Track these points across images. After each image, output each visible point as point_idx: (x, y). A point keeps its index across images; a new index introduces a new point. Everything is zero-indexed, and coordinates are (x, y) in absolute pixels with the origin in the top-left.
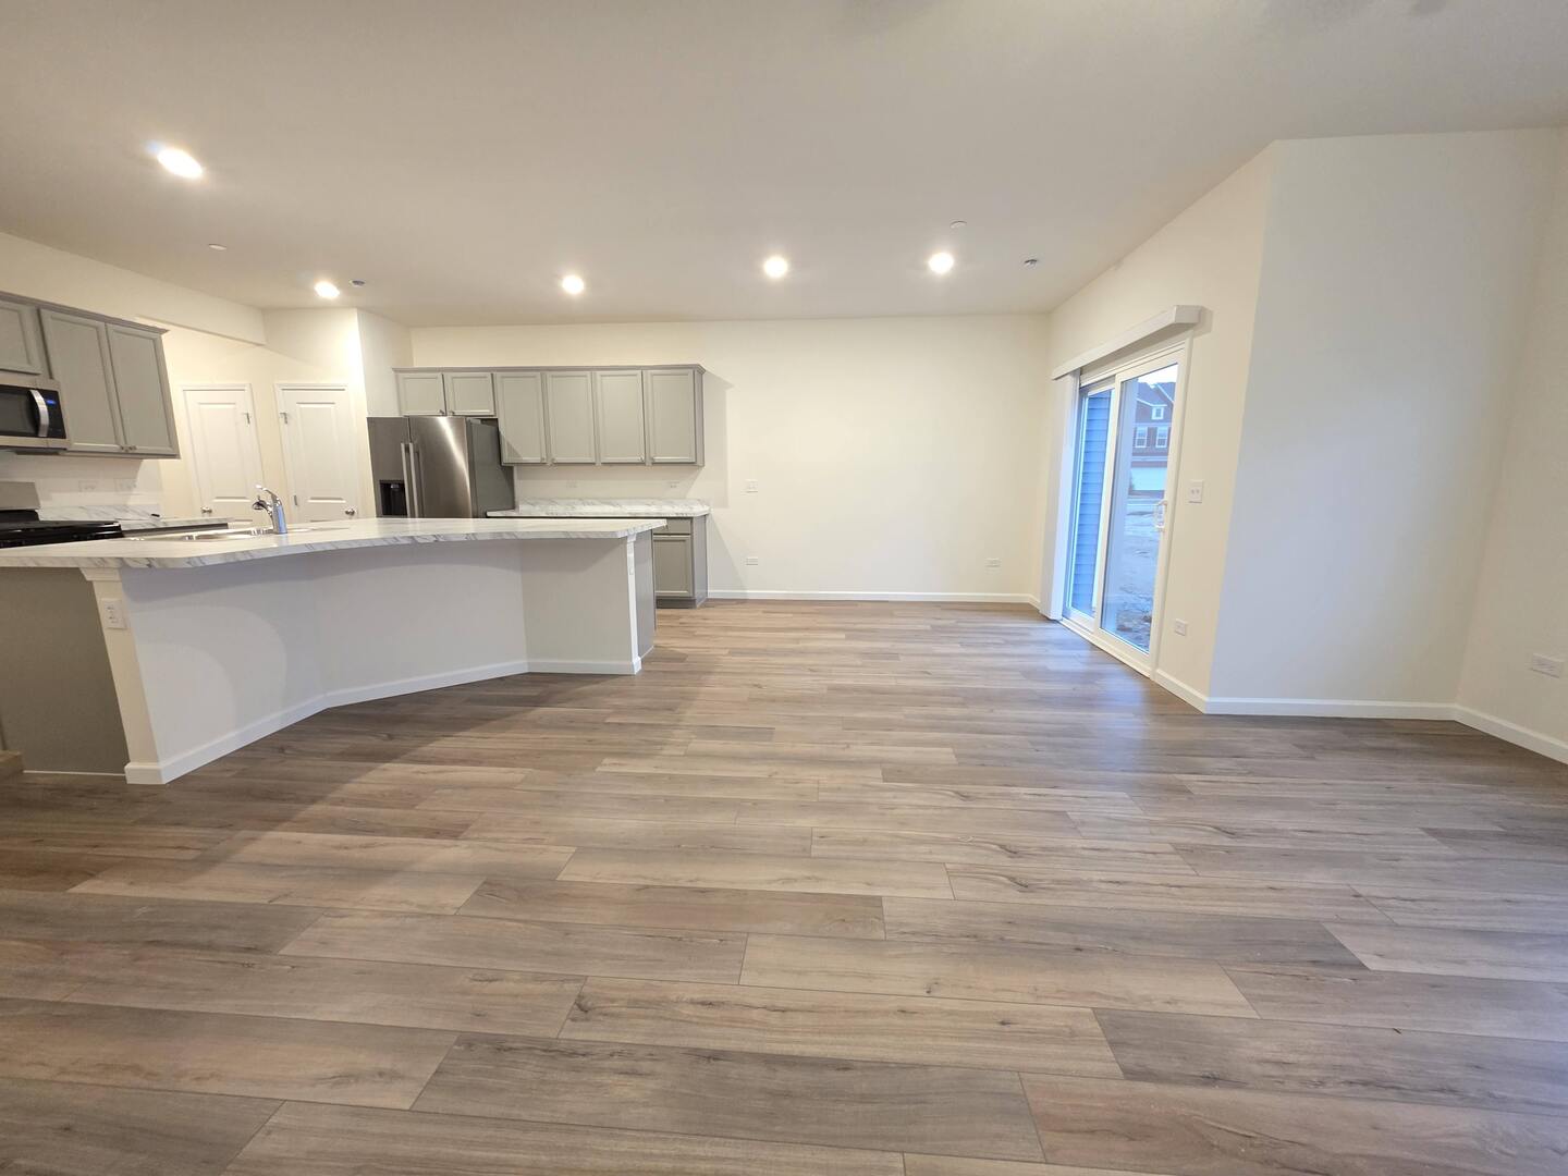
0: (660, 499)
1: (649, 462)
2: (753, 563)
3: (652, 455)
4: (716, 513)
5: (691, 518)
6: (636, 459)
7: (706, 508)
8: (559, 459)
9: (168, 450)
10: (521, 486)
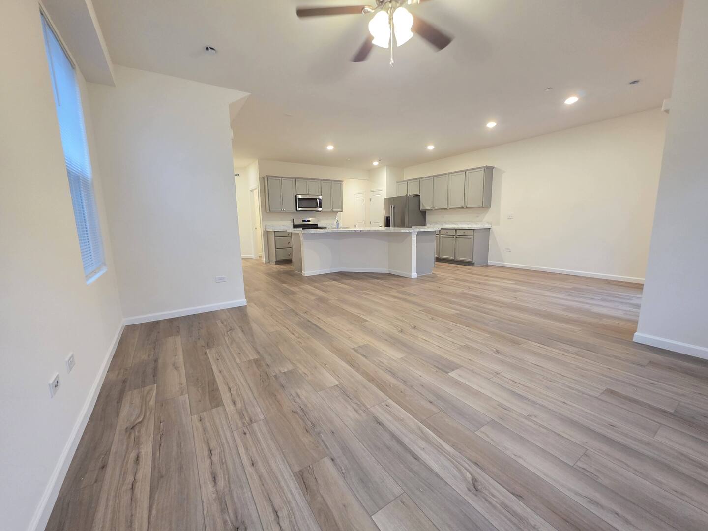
0: (472, 222)
1: (465, 207)
2: (509, 250)
3: (466, 204)
4: (494, 228)
5: (474, 229)
6: (460, 206)
7: (490, 226)
8: (437, 208)
9: (340, 210)
10: (428, 217)
